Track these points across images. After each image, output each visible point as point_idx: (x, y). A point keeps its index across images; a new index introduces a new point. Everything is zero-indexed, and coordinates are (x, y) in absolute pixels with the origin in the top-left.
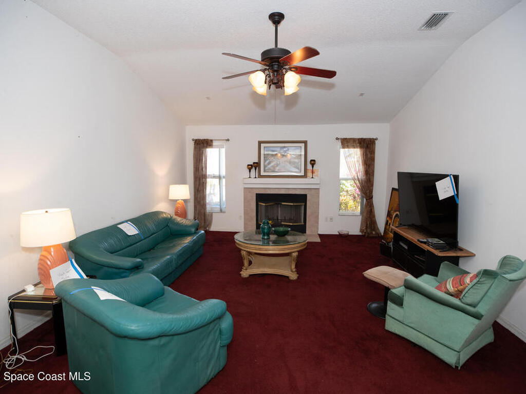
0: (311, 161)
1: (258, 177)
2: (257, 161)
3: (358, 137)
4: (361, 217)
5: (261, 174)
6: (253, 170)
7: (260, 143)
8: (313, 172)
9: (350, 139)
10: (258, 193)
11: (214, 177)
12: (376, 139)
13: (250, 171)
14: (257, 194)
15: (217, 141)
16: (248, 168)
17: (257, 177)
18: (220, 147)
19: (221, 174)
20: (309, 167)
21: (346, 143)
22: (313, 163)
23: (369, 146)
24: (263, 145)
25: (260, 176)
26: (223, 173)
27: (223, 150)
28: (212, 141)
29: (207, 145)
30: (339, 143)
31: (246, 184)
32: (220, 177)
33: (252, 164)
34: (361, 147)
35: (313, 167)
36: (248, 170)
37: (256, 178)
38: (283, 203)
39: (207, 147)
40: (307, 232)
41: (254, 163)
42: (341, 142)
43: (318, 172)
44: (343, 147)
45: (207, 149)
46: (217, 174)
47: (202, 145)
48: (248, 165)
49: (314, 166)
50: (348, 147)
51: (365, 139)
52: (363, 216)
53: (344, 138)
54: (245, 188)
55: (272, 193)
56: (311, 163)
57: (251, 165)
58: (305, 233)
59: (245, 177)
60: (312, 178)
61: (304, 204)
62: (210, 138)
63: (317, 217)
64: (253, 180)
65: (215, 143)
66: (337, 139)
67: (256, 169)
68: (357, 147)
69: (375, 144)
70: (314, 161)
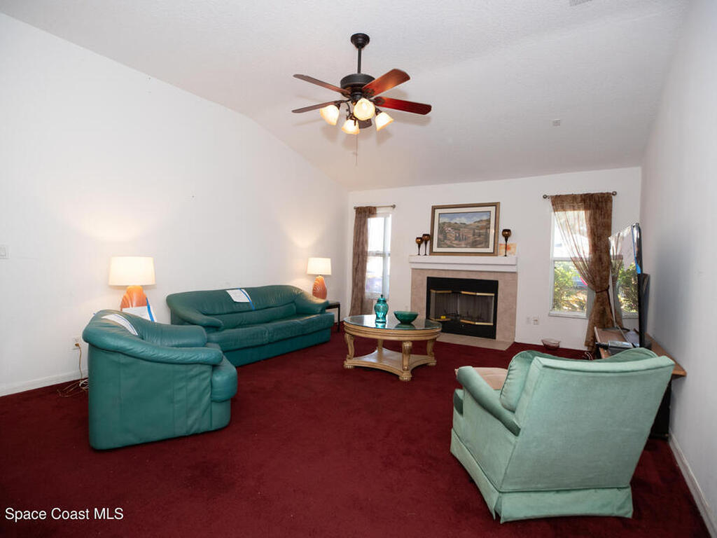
0: (505, 231)
1: (430, 255)
2: (429, 233)
3: (581, 193)
4: (587, 321)
5: (434, 251)
6: (423, 245)
7: (434, 209)
8: (507, 248)
9: (566, 196)
10: (430, 276)
11: (377, 254)
12: (615, 194)
13: (419, 247)
14: (428, 278)
15: (382, 209)
16: (417, 242)
17: (428, 253)
18: (385, 215)
19: (386, 251)
20: (502, 240)
21: (560, 202)
22: (507, 234)
23: (600, 205)
24: (438, 212)
25: (432, 253)
26: (388, 250)
27: (389, 219)
28: (375, 208)
29: (370, 213)
30: (549, 203)
31: (413, 263)
32: (383, 255)
33: (421, 236)
34: (586, 209)
35: (506, 240)
36: (417, 245)
37: (426, 255)
38: (463, 292)
39: (369, 217)
40: (497, 337)
41: (424, 235)
42: (552, 201)
43: (515, 247)
44: (556, 210)
45: (369, 219)
46: (381, 250)
47: (365, 213)
48: (417, 238)
49: (509, 239)
50: (564, 209)
51: (592, 195)
52: (590, 320)
53: (556, 196)
54: (413, 269)
55: (447, 277)
56: (503, 235)
57: (421, 238)
58: (495, 338)
59: (412, 254)
60: (506, 256)
61: (493, 295)
62: (373, 205)
63: (513, 316)
64: (422, 259)
65: (379, 211)
66: (545, 197)
67: (426, 244)
68: (579, 209)
69: (611, 201)
70: (509, 231)
